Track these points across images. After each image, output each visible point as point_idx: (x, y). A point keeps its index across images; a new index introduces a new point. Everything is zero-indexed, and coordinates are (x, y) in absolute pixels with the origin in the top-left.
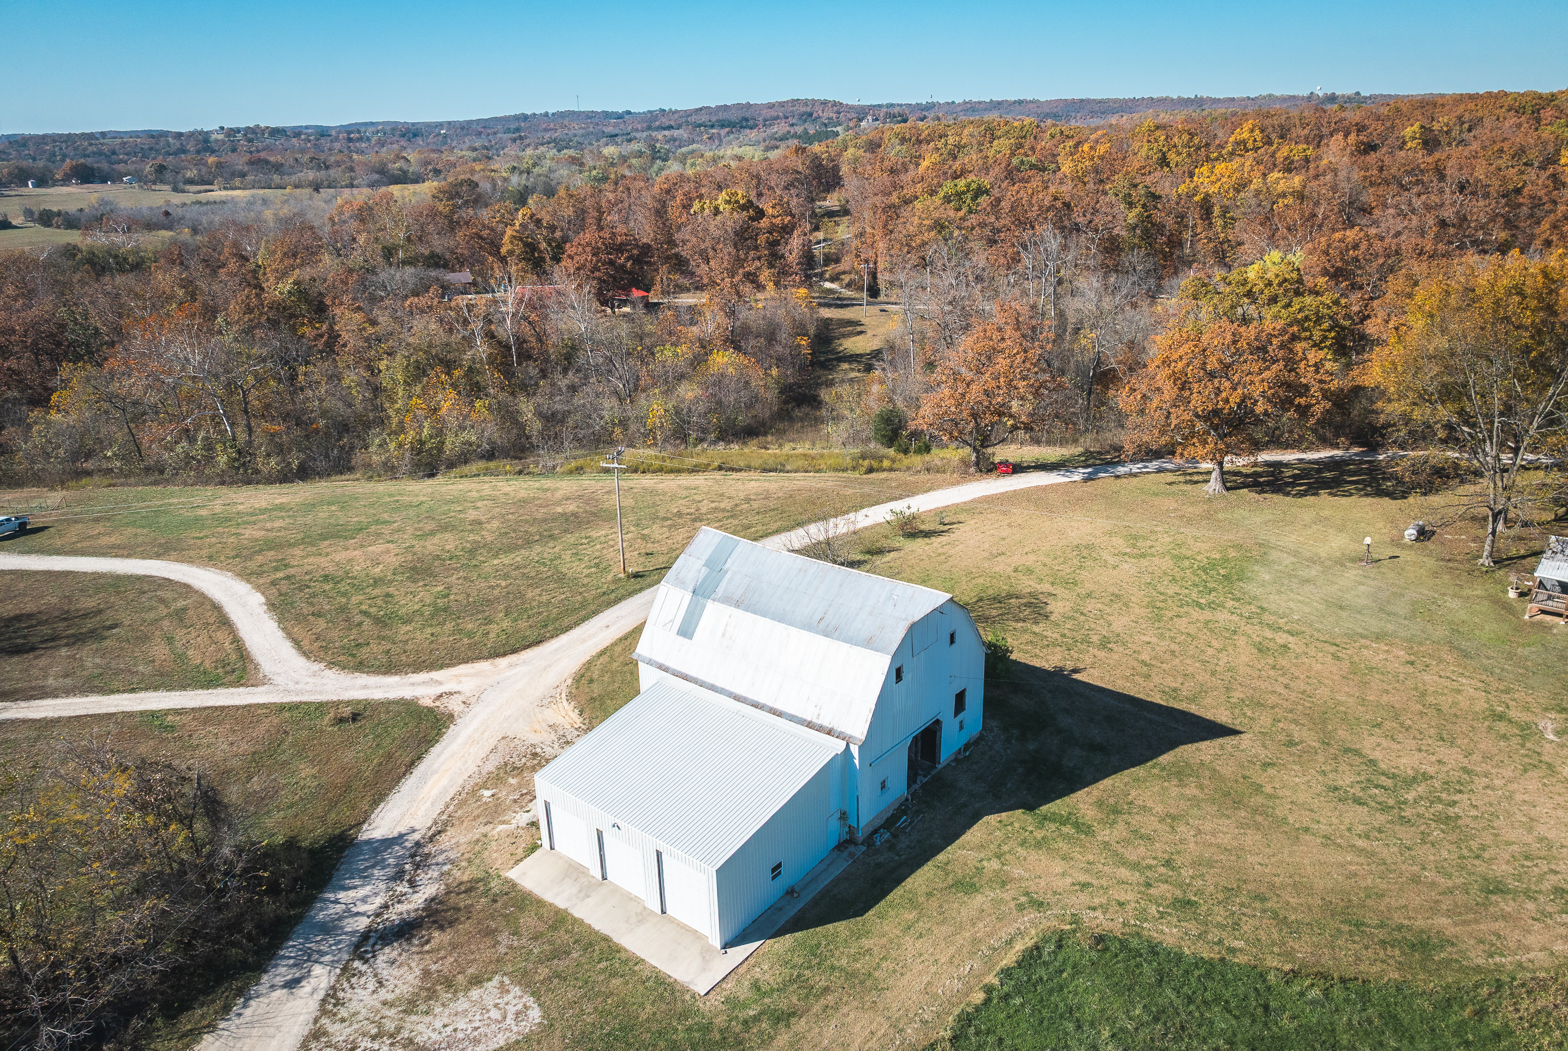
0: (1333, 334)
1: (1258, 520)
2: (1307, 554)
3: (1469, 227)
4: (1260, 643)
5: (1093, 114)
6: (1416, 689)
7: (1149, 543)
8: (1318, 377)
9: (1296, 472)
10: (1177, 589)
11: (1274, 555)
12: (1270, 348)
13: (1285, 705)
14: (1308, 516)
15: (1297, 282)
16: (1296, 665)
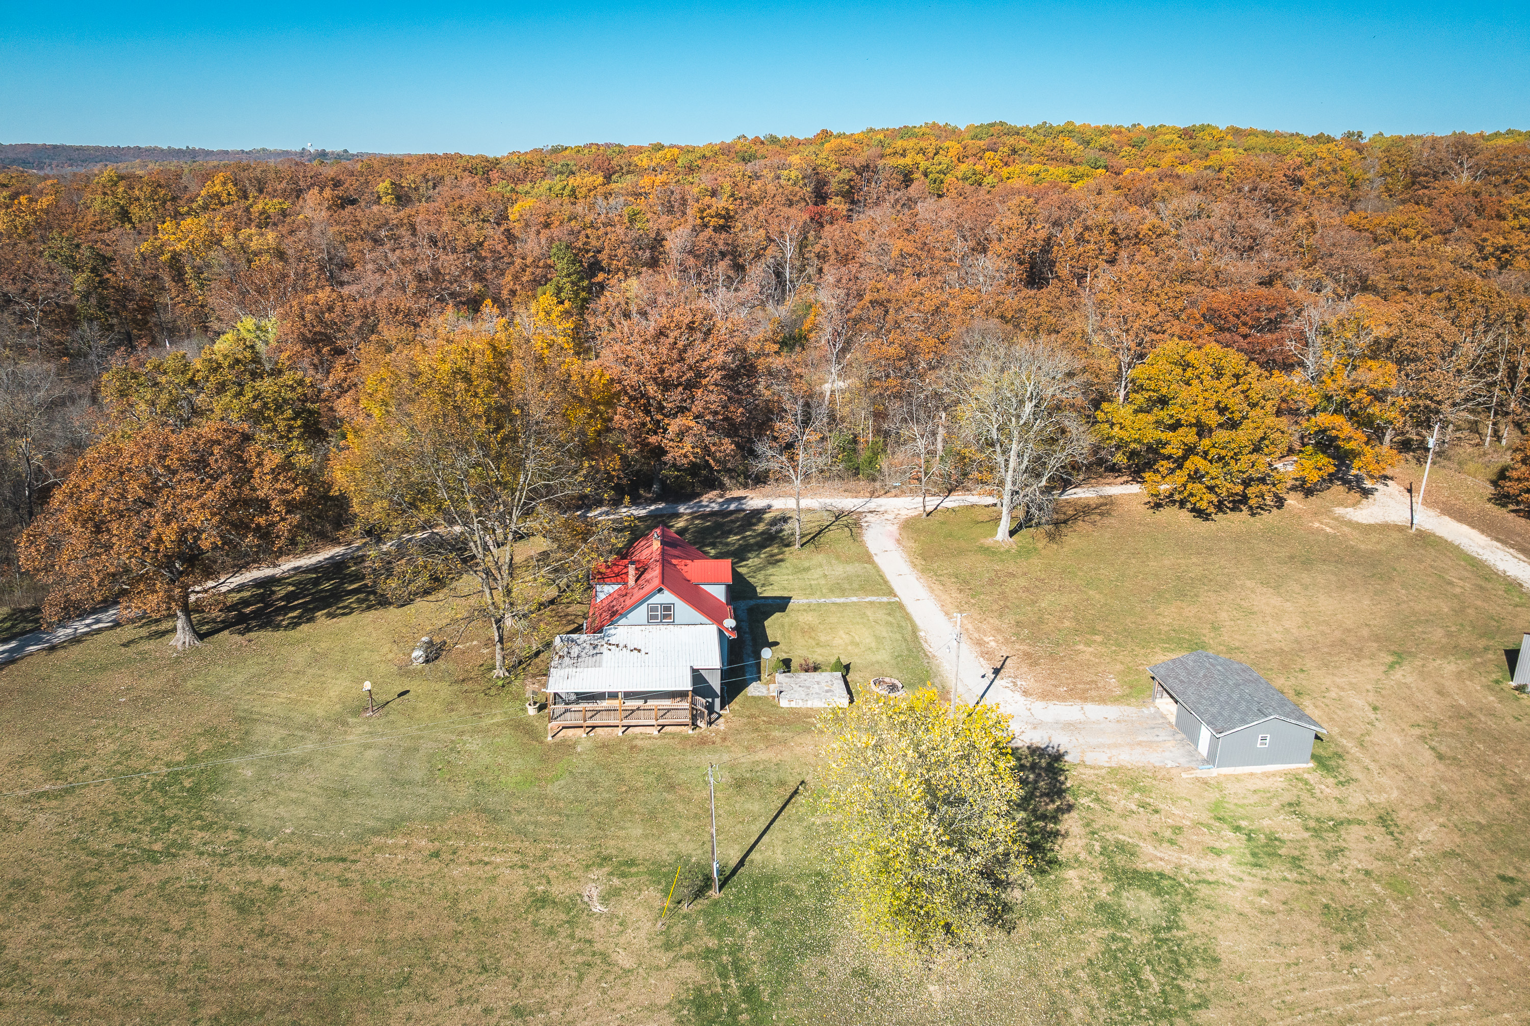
0: (299, 422)
1: (240, 678)
2: (301, 719)
3: (444, 280)
4: (241, 895)
5: (71, 161)
6: (446, 896)
7: (82, 762)
8: (278, 486)
9: (291, 588)
10: (119, 837)
11: (260, 732)
12: (211, 460)
13: (281, 998)
14: (300, 656)
15: (253, 361)
16: (291, 918)
